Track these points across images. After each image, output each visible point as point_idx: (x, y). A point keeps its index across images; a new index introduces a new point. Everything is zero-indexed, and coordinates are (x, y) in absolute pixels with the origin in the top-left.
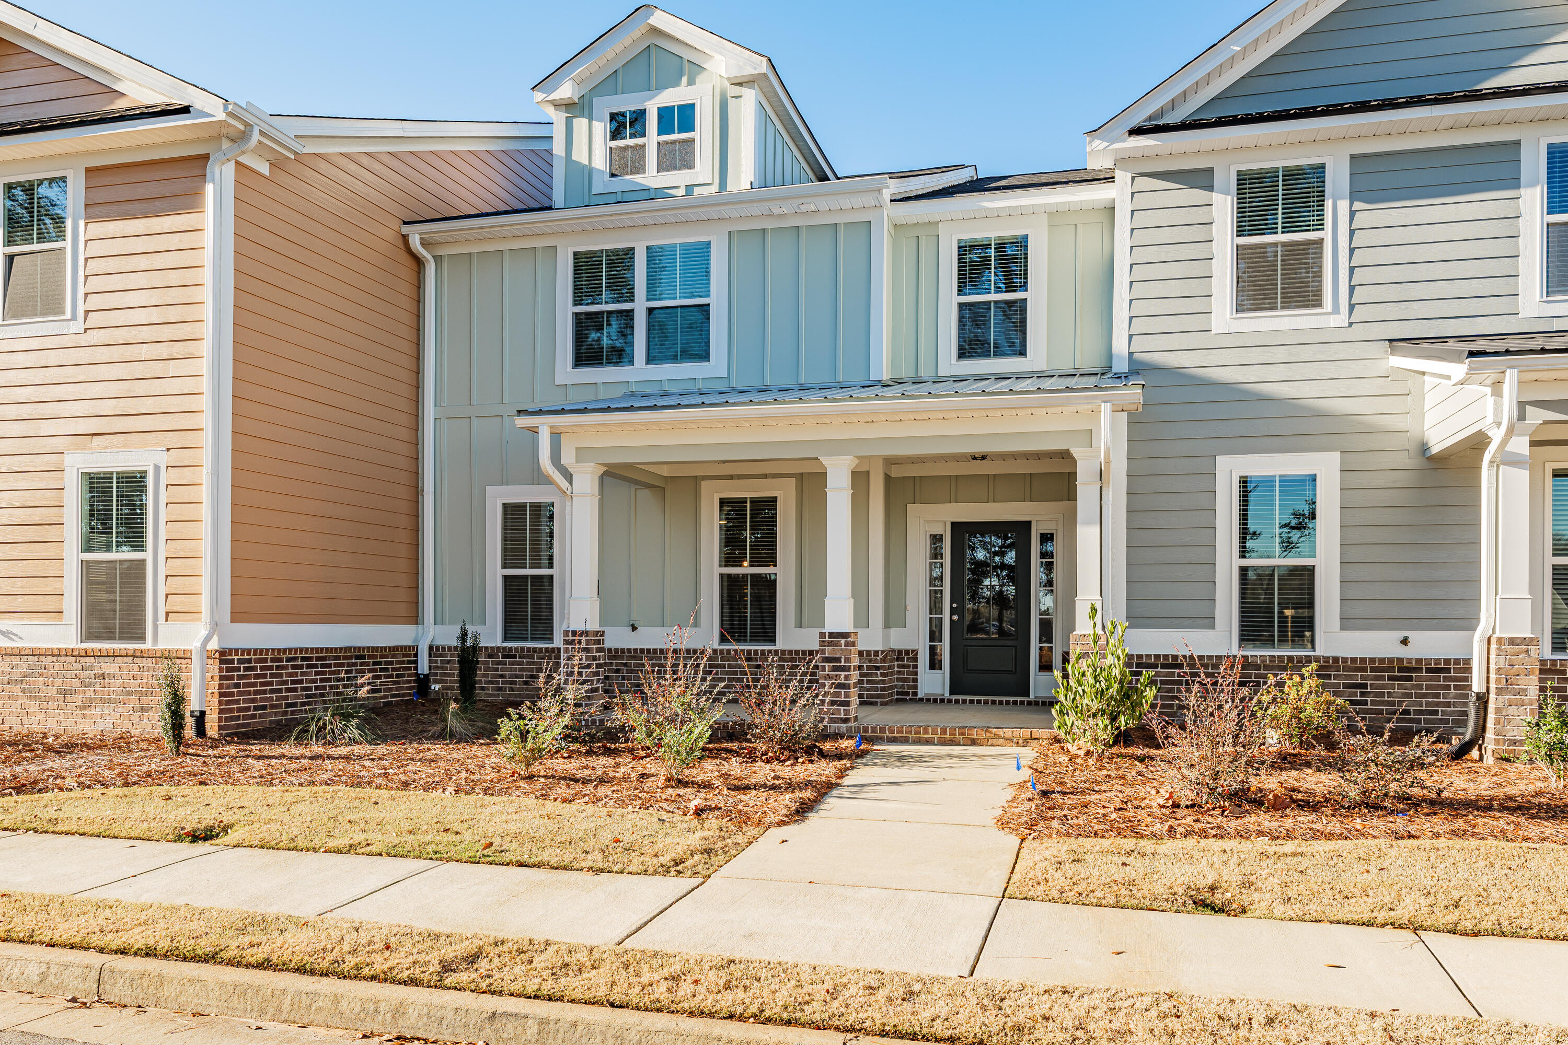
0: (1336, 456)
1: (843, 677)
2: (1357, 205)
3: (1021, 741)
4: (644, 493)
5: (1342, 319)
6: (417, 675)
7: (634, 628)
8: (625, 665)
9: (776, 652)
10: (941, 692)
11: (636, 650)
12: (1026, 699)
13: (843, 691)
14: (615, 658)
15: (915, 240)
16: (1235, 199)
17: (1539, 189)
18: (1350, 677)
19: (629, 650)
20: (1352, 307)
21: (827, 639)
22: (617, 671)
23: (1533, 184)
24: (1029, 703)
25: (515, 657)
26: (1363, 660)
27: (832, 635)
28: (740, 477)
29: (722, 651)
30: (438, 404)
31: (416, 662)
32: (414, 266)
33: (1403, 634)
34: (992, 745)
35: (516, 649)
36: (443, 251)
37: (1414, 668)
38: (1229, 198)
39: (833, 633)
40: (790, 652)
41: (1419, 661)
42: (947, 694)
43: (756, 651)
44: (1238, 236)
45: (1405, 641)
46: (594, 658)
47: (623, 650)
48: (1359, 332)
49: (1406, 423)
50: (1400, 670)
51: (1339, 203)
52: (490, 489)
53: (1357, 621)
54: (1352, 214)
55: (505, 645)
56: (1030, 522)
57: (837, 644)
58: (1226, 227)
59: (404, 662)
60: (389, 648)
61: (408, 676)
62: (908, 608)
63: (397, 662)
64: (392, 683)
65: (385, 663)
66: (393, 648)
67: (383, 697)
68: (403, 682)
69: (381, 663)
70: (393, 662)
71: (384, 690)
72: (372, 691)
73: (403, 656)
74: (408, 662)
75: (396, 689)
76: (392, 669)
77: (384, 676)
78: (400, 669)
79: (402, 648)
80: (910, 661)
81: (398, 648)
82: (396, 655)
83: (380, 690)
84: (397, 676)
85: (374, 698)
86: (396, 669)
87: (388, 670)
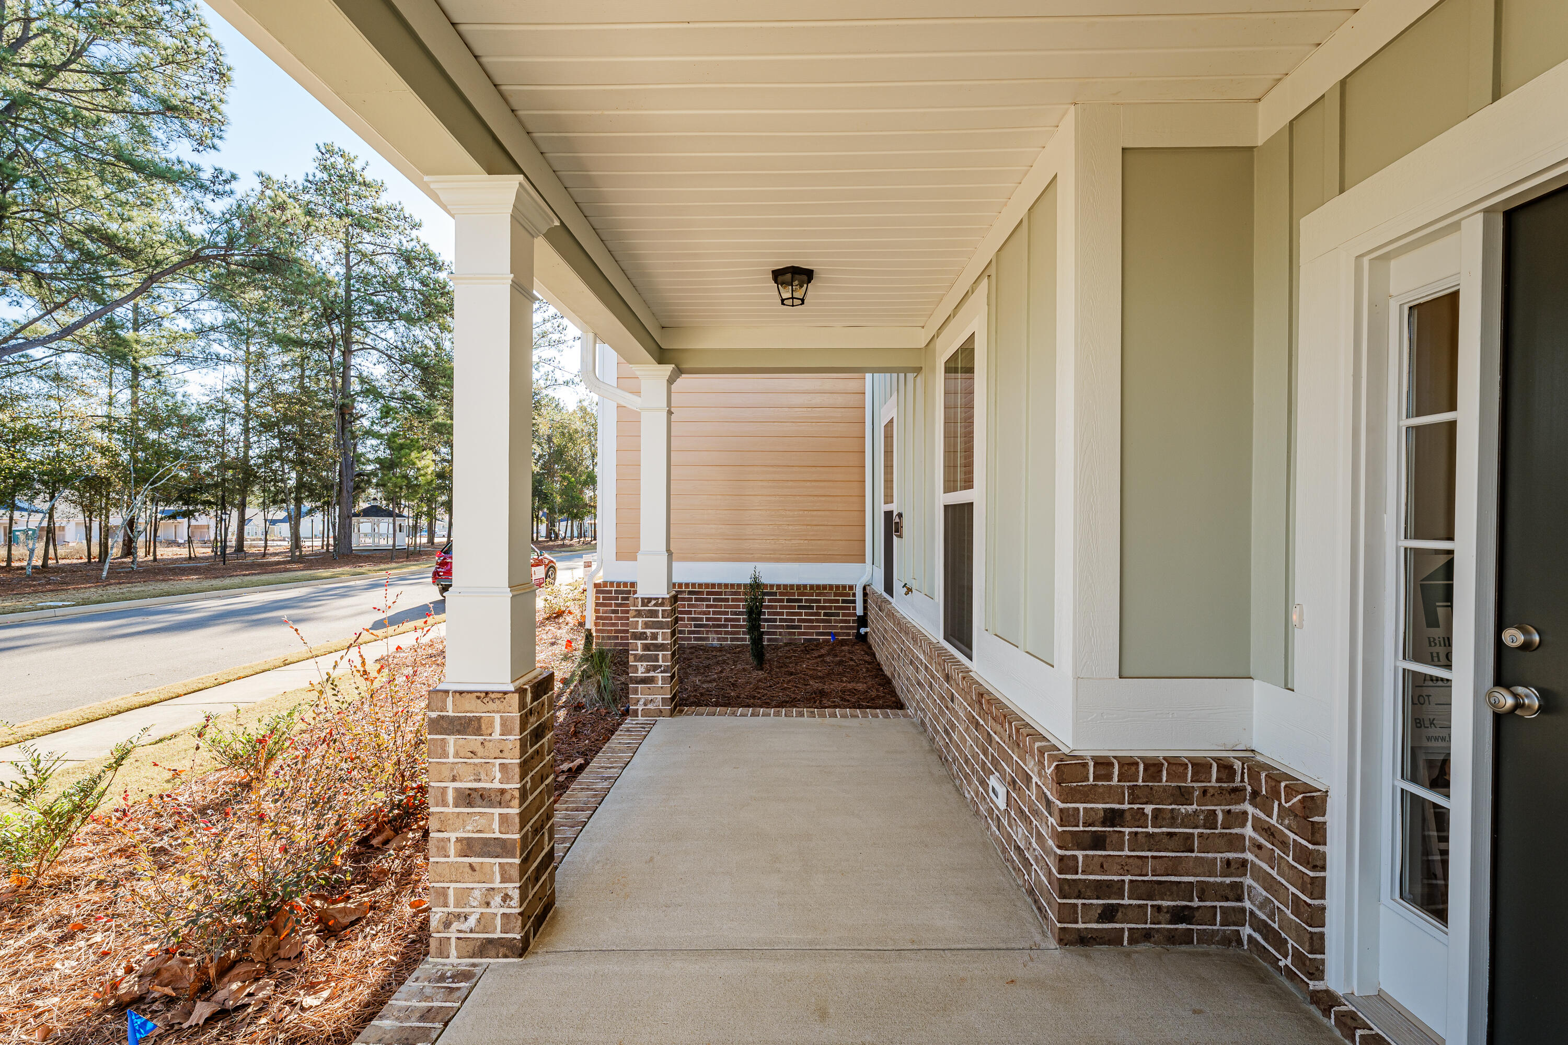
6: (856, 615)
7: (908, 590)
31: (854, 602)
59: (837, 601)
60: (812, 587)
61: (844, 615)
62: (1295, 617)
63: (825, 601)
64: (817, 621)
65: (806, 601)
66: (818, 587)
67: (804, 634)
68: (836, 621)
69: (801, 601)
70: (819, 601)
71: (806, 627)
72: (788, 627)
73: (836, 595)
74: (844, 601)
75: (824, 627)
76: (818, 608)
77: (806, 614)
78: (830, 608)
79: (831, 587)
80: (1287, 822)
81: (825, 587)
82: (824, 594)
83: (799, 627)
84: (825, 614)
85: (790, 633)
86: (824, 608)
87: (812, 608)
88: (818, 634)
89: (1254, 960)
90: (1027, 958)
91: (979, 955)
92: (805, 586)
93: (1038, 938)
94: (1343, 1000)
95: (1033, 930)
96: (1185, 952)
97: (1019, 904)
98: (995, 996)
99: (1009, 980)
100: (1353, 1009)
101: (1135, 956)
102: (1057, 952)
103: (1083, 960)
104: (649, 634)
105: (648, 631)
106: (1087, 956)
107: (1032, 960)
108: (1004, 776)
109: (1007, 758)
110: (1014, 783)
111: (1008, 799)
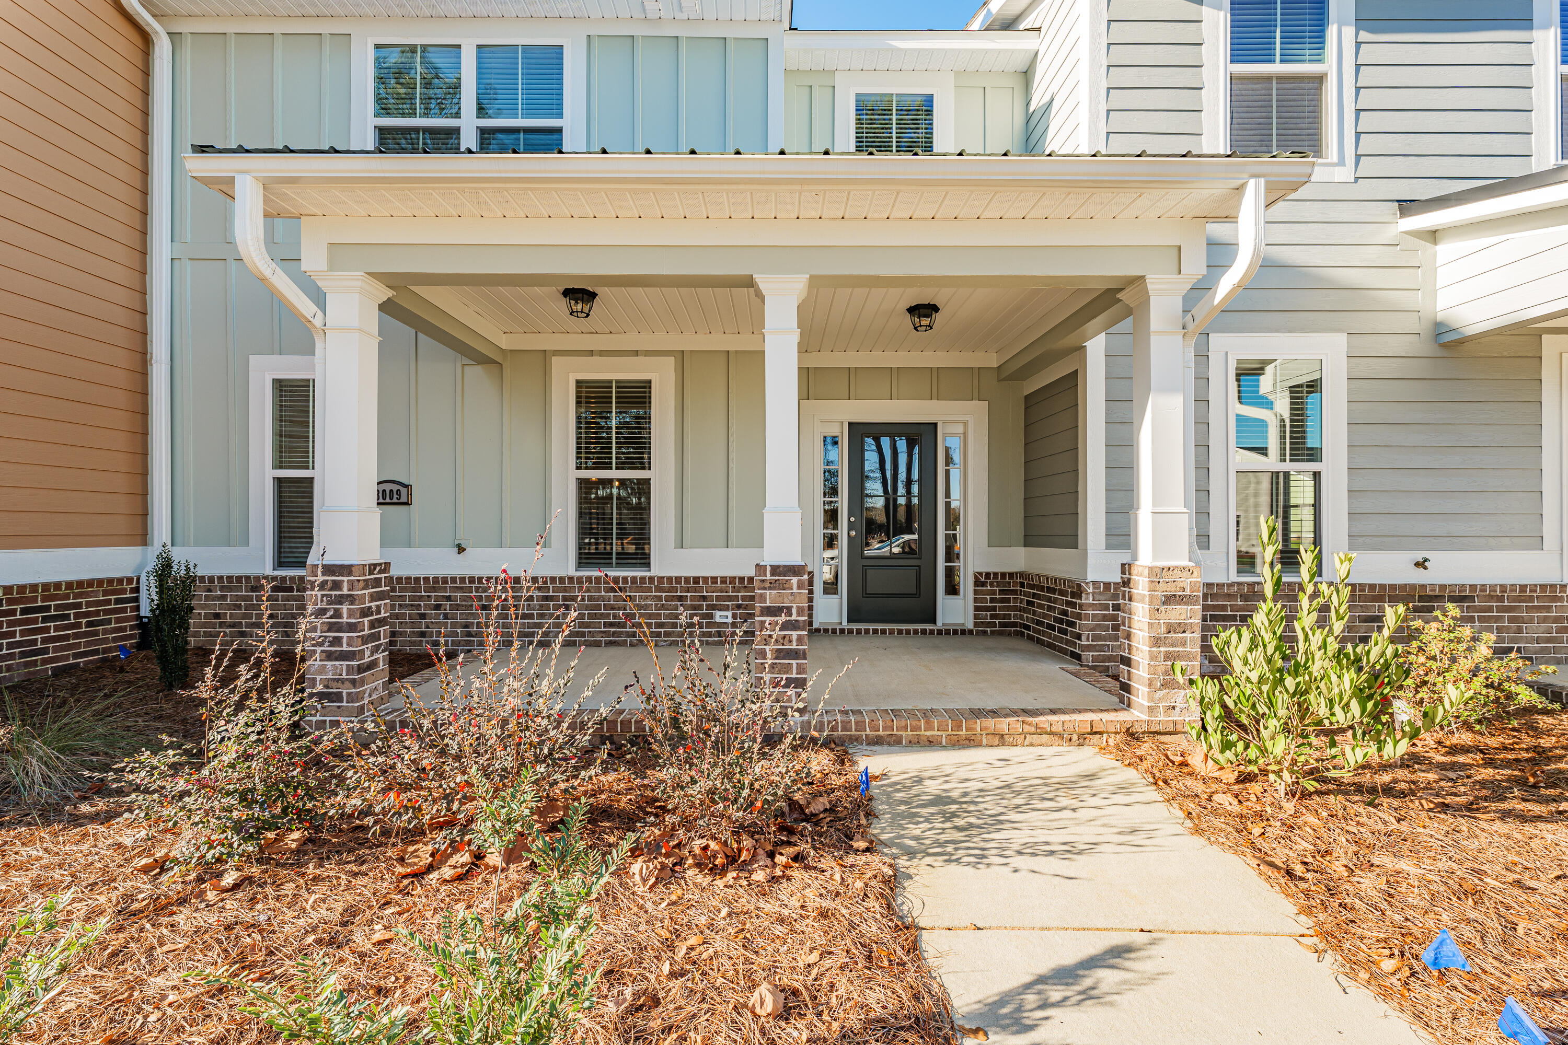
0: (1342, 338)
1: (794, 638)
2: (1364, 36)
3: (1075, 737)
4: (476, 372)
5: (1346, 173)
6: (139, 618)
7: (461, 550)
8: (448, 598)
9: (651, 579)
10: (836, 620)
11: (463, 579)
12: (929, 627)
13: (794, 662)
14: (434, 589)
15: (807, 90)
16: (1229, 15)
17: (1552, 30)
18: (1367, 608)
19: (454, 579)
20: (1358, 157)
21: (768, 577)
22: (438, 607)
23: (1546, 26)
24: (940, 632)
25: (291, 589)
26: (1383, 587)
27: (775, 570)
29: (580, 580)
30: (176, 238)
31: (136, 599)
32: (138, 41)
33: (1419, 556)
34: (1031, 745)
35: (292, 579)
36: (183, 27)
37: (1436, 596)
38: (1222, 14)
39: (778, 567)
40: (670, 579)
41: (1443, 587)
42: (845, 622)
43: (625, 579)
44: (1231, 62)
45: (1421, 564)
46: (366, 613)
47: (445, 580)
48: (1366, 189)
49: (1417, 300)
50: (1421, 598)
51: (1344, 29)
52: (252, 358)
53: (1366, 540)
54: (1358, 44)
55: (276, 573)
56: (935, 425)
57: (784, 586)
58: (1218, 50)
59: (108, 602)
60: (69, 585)
61: (118, 621)
63: (88, 604)
64: (76, 636)
65: (57, 607)
66: (80, 584)
67: (52, 660)
68: (105, 632)
69: (48, 608)
70: (79, 605)
71: (56, 649)
72: (23, 654)
73: (105, 593)
74: (118, 601)
75: (87, 644)
76: (77, 616)
77: (57, 629)
78: (97, 613)
79: (100, 582)
81: (90, 583)
82: (88, 595)
83: (45, 651)
84: (89, 624)
85: (27, 664)
86: (87, 614)
87: (67, 617)
88: (76, 656)
92: (58, 585)
94: (821, 626)
100: (824, 627)
104: (374, 608)
105: (373, 604)
108: (726, 608)
109: (730, 598)
110: (739, 607)
111: (734, 616)
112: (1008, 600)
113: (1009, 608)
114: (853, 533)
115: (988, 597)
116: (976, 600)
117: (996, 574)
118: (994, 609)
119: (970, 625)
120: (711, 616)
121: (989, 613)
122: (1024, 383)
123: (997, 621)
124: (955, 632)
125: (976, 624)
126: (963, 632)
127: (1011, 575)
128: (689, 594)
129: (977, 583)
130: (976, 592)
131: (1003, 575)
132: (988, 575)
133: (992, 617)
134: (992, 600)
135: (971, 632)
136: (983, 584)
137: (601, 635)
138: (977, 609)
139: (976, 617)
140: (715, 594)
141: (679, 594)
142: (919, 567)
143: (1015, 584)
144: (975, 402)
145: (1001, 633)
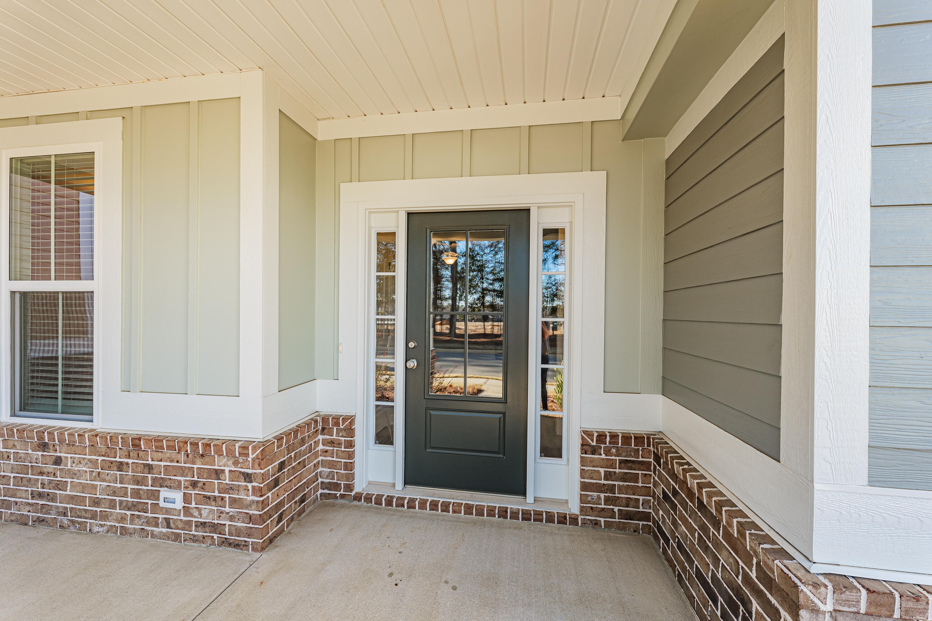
9: (93, 434)
10: (389, 480)
24: (526, 515)
28: (40, 119)
40: (115, 437)
42: (399, 486)
56: (528, 210)
62: (340, 349)
80: (341, 434)
89: (325, 502)
90: (255, 570)
91: (231, 589)
93: (248, 558)
94: (362, 492)
95: (240, 558)
96: (305, 516)
97: (218, 554)
98: (262, 595)
99: (259, 584)
100: (367, 492)
101: (292, 531)
102: (264, 556)
103: (277, 549)
106: (277, 547)
107: (258, 568)
108: (178, 486)
109: (182, 471)
110: (194, 485)
111: (187, 498)
112: (635, 478)
113: (634, 489)
114: (412, 364)
115: (602, 470)
116: (583, 473)
117: (614, 436)
118: (611, 489)
119: (574, 508)
120: (155, 495)
121: (602, 495)
122: (666, 139)
123: (616, 509)
124: (550, 518)
125: (582, 509)
126: (562, 519)
127: (639, 439)
128: (130, 461)
129: (586, 448)
130: (583, 462)
131: (627, 438)
132: (601, 437)
133: (608, 500)
134: (608, 476)
135: (574, 520)
136: (594, 451)
137: (28, 508)
138: (585, 487)
139: (583, 499)
140: (163, 464)
141: (118, 459)
142: (504, 414)
143: (647, 453)
144: (588, 174)
145: (622, 527)
